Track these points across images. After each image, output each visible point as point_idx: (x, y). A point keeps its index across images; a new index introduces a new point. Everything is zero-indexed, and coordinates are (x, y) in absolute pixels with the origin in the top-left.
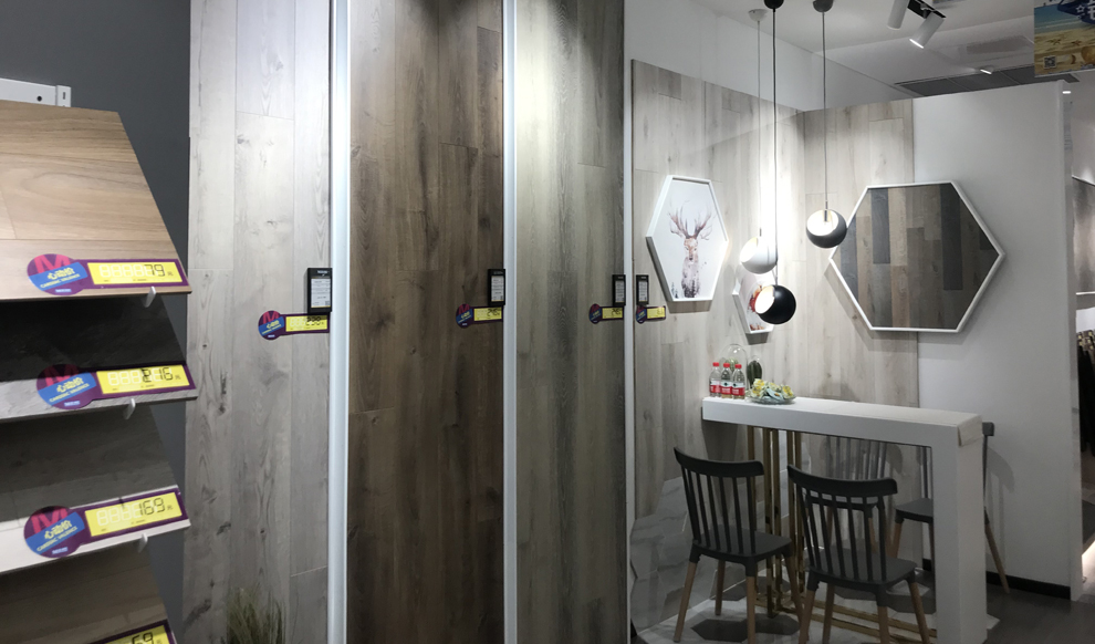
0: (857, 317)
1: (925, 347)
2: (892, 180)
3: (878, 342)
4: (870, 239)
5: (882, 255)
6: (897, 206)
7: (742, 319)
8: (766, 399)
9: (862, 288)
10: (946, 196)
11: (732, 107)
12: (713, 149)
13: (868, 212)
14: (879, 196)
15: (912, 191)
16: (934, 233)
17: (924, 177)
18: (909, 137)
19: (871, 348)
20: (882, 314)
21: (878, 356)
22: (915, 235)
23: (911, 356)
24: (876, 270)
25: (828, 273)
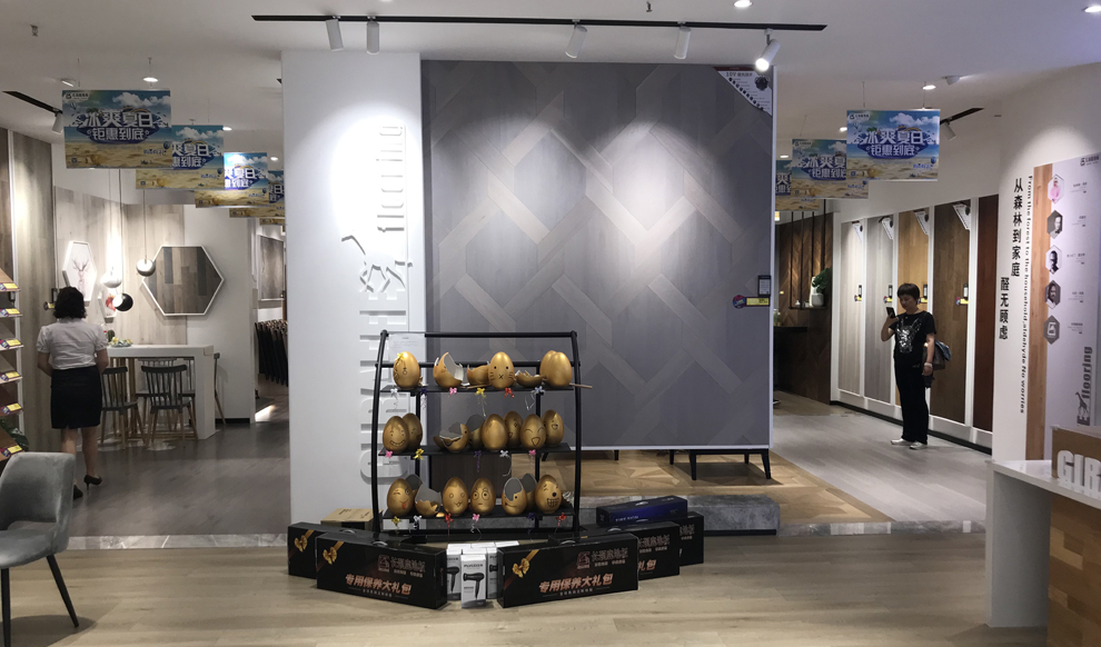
0: (157, 309)
1: (189, 322)
2: (174, 243)
3: (167, 321)
4: (163, 271)
5: (169, 279)
6: (176, 257)
7: (102, 310)
8: (119, 345)
9: (159, 295)
10: (199, 253)
11: (95, 206)
12: (88, 227)
13: (162, 258)
14: (168, 251)
15: (184, 250)
16: (194, 269)
17: (189, 243)
18: (181, 222)
19: (164, 324)
20: (169, 307)
21: (167, 328)
22: (185, 270)
23: (183, 327)
24: (167, 286)
25: (142, 288)
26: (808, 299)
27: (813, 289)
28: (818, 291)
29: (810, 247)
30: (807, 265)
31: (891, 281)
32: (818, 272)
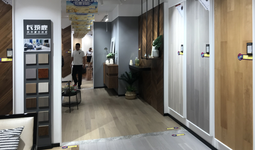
26: (151, 53)
27: (153, 48)
28: (156, 49)
29: (152, 25)
30: (150, 35)
31: (208, 41)
32: (156, 38)
